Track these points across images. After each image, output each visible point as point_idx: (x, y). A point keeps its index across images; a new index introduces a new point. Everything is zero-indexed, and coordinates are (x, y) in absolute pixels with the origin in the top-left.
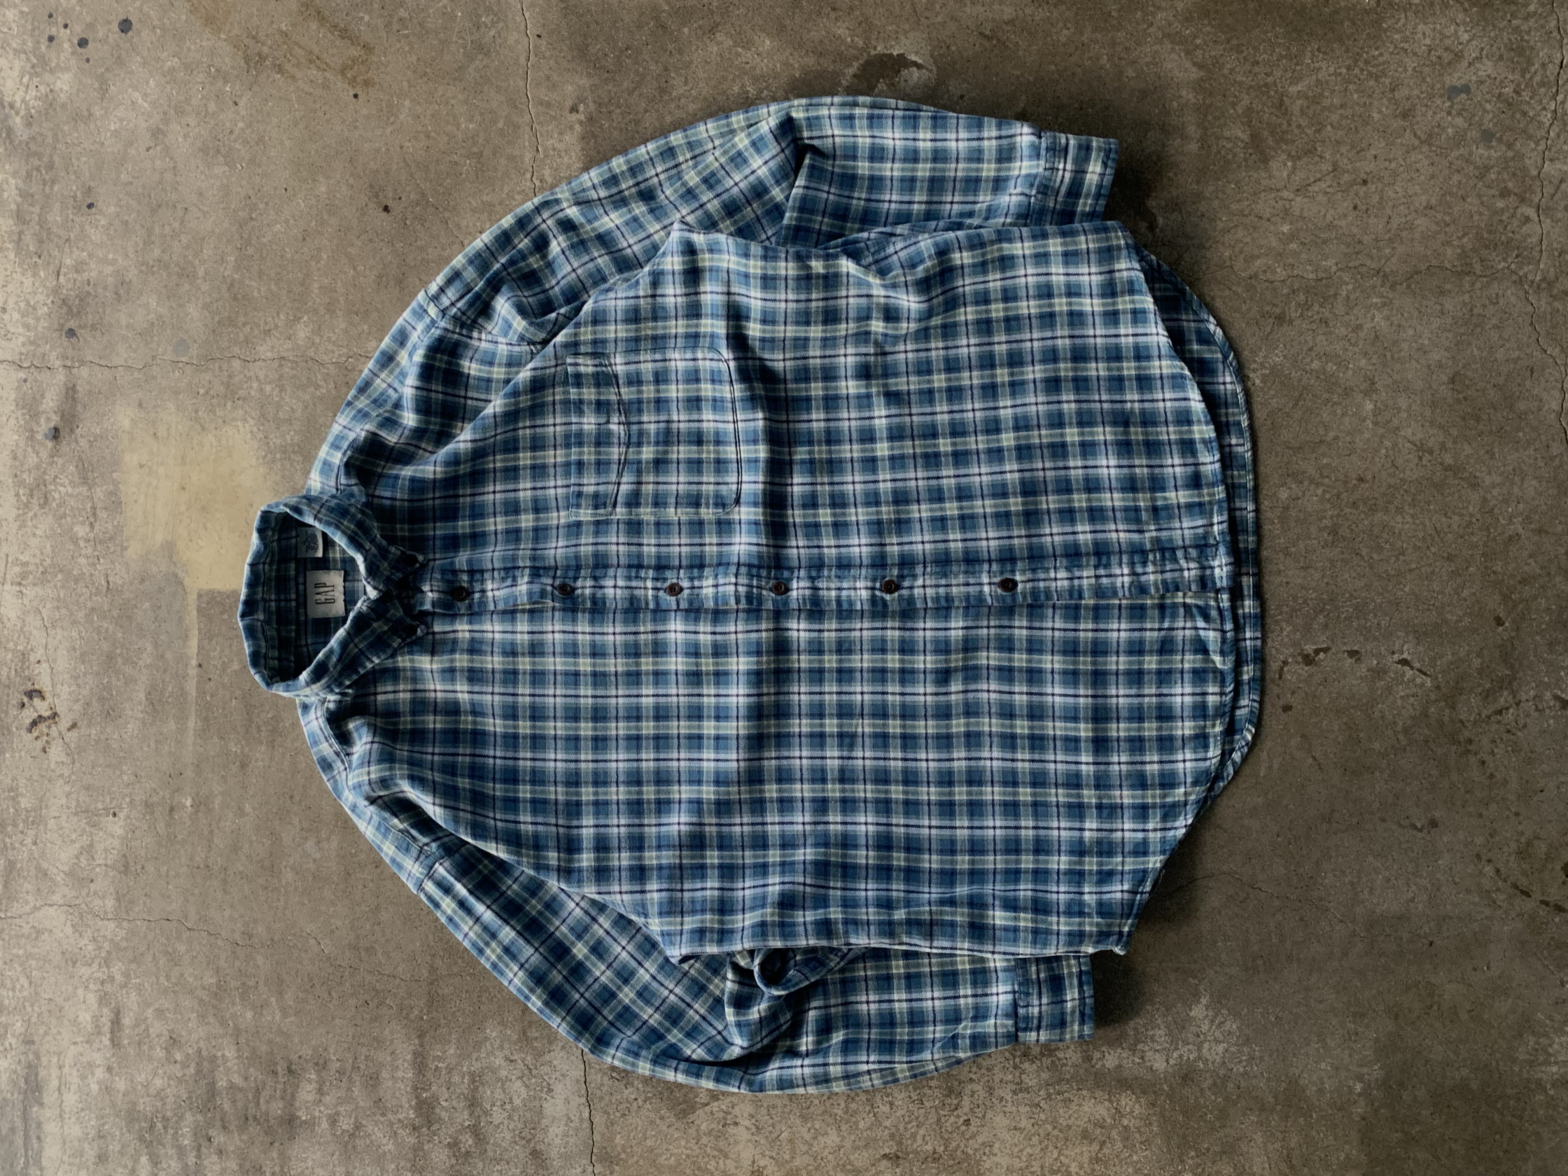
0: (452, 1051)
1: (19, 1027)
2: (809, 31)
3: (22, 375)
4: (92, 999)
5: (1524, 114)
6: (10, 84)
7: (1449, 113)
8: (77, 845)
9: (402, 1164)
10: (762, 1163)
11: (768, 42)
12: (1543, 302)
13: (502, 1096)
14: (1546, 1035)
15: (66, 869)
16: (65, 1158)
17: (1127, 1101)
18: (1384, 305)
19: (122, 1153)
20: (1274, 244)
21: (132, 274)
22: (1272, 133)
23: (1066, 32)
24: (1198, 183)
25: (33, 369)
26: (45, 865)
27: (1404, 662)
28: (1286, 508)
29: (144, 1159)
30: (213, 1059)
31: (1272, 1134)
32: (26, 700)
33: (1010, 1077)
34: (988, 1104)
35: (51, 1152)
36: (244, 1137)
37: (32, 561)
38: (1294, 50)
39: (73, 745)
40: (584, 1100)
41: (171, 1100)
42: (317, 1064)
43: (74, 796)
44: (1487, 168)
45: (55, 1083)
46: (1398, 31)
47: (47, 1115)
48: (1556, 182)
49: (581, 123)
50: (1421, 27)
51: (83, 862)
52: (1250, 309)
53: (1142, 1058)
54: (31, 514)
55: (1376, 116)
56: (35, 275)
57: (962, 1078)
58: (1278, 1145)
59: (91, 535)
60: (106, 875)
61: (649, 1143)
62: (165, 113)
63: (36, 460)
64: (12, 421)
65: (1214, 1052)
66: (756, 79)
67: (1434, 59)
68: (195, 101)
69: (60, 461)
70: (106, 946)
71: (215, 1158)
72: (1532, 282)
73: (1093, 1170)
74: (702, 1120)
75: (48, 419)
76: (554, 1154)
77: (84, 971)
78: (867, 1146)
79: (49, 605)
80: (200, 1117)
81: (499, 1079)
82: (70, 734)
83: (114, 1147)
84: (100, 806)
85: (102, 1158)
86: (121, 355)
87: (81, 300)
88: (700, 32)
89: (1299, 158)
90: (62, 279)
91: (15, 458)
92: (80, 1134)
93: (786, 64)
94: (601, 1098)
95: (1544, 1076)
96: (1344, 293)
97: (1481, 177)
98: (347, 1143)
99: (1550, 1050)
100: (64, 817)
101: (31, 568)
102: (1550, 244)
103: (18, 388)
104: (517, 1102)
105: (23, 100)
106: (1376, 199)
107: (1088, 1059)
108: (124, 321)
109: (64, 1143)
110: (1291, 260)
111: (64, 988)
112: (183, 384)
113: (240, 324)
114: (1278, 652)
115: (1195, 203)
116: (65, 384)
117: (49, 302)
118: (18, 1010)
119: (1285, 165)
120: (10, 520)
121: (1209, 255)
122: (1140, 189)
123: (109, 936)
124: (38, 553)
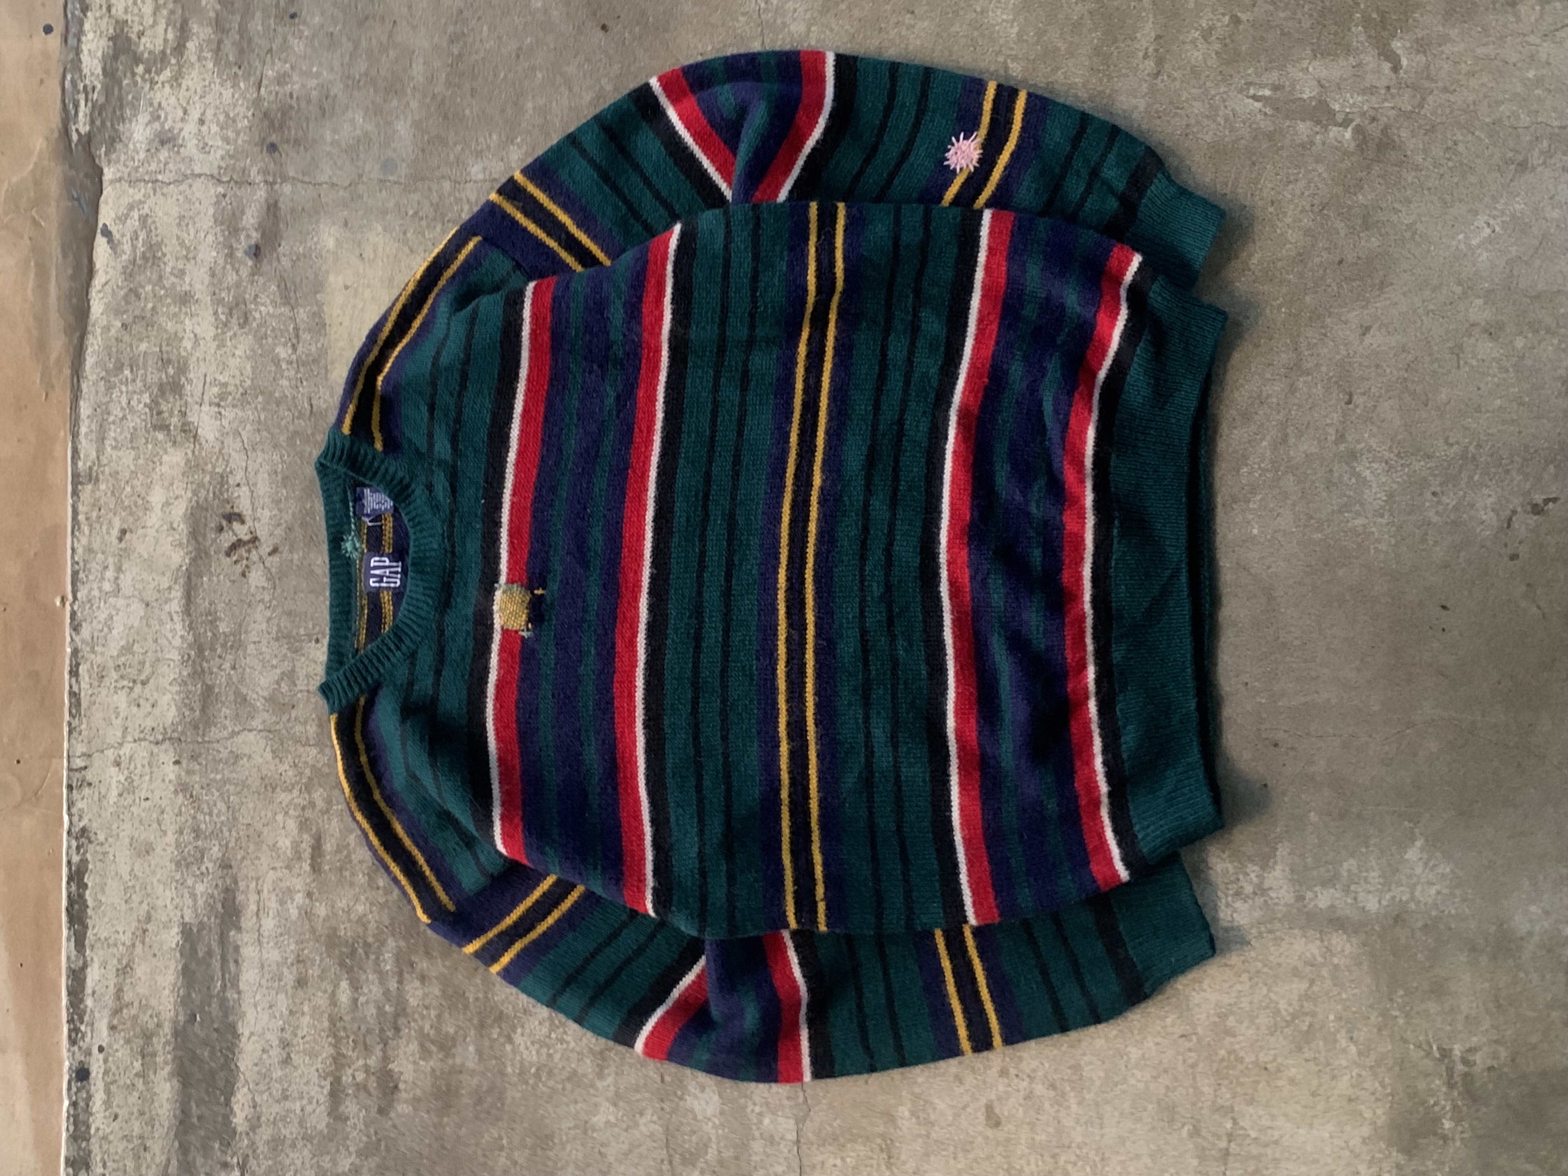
1: (216, 851)
3: (221, 190)
4: (292, 825)
8: (278, 671)
15: (266, 694)
16: (263, 982)
17: (1338, 941)
19: (321, 978)
20: (1519, 90)
21: (337, 89)
24: (1443, 25)
25: (232, 184)
26: (244, 690)
28: (1522, 357)
29: (344, 984)
31: (1481, 975)
32: (224, 523)
35: (249, 976)
36: (447, 963)
37: (232, 381)
39: (274, 570)
41: (372, 925)
43: (275, 621)
45: (253, 907)
47: (245, 939)
51: (284, 688)
52: (1492, 156)
53: (1355, 899)
54: (230, 333)
56: (235, 86)
58: (1487, 985)
59: (294, 357)
60: (308, 700)
63: (235, 278)
64: (210, 238)
65: (1428, 894)
69: (261, 280)
70: (308, 772)
71: (417, 983)
73: (1302, 1006)
75: (248, 236)
77: (284, 797)
79: (249, 427)
80: (402, 944)
82: (271, 558)
84: (302, 632)
85: (301, 983)
86: (326, 172)
87: (284, 114)
90: (263, 90)
91: (213, 275)
92: (279, 959)
100: (264, 642)
101: (230, 388)
103: (217, 203)
107: (1300, 898)
108: (328, 138)
109: (262, 967)
110: (1535, 107)
111: (263, 813)
112: (391, 204)
113: (451, 144)
114: (1508, 501)
115: (1440, 45)
116: (266, 200)
117: (250, 114)
118: (215, 834)
119: (1533, 9)
120: (208, 339)
121: (1452, 98)
122: (1384, 28)
123: (310, 763)
124: (238, 374)
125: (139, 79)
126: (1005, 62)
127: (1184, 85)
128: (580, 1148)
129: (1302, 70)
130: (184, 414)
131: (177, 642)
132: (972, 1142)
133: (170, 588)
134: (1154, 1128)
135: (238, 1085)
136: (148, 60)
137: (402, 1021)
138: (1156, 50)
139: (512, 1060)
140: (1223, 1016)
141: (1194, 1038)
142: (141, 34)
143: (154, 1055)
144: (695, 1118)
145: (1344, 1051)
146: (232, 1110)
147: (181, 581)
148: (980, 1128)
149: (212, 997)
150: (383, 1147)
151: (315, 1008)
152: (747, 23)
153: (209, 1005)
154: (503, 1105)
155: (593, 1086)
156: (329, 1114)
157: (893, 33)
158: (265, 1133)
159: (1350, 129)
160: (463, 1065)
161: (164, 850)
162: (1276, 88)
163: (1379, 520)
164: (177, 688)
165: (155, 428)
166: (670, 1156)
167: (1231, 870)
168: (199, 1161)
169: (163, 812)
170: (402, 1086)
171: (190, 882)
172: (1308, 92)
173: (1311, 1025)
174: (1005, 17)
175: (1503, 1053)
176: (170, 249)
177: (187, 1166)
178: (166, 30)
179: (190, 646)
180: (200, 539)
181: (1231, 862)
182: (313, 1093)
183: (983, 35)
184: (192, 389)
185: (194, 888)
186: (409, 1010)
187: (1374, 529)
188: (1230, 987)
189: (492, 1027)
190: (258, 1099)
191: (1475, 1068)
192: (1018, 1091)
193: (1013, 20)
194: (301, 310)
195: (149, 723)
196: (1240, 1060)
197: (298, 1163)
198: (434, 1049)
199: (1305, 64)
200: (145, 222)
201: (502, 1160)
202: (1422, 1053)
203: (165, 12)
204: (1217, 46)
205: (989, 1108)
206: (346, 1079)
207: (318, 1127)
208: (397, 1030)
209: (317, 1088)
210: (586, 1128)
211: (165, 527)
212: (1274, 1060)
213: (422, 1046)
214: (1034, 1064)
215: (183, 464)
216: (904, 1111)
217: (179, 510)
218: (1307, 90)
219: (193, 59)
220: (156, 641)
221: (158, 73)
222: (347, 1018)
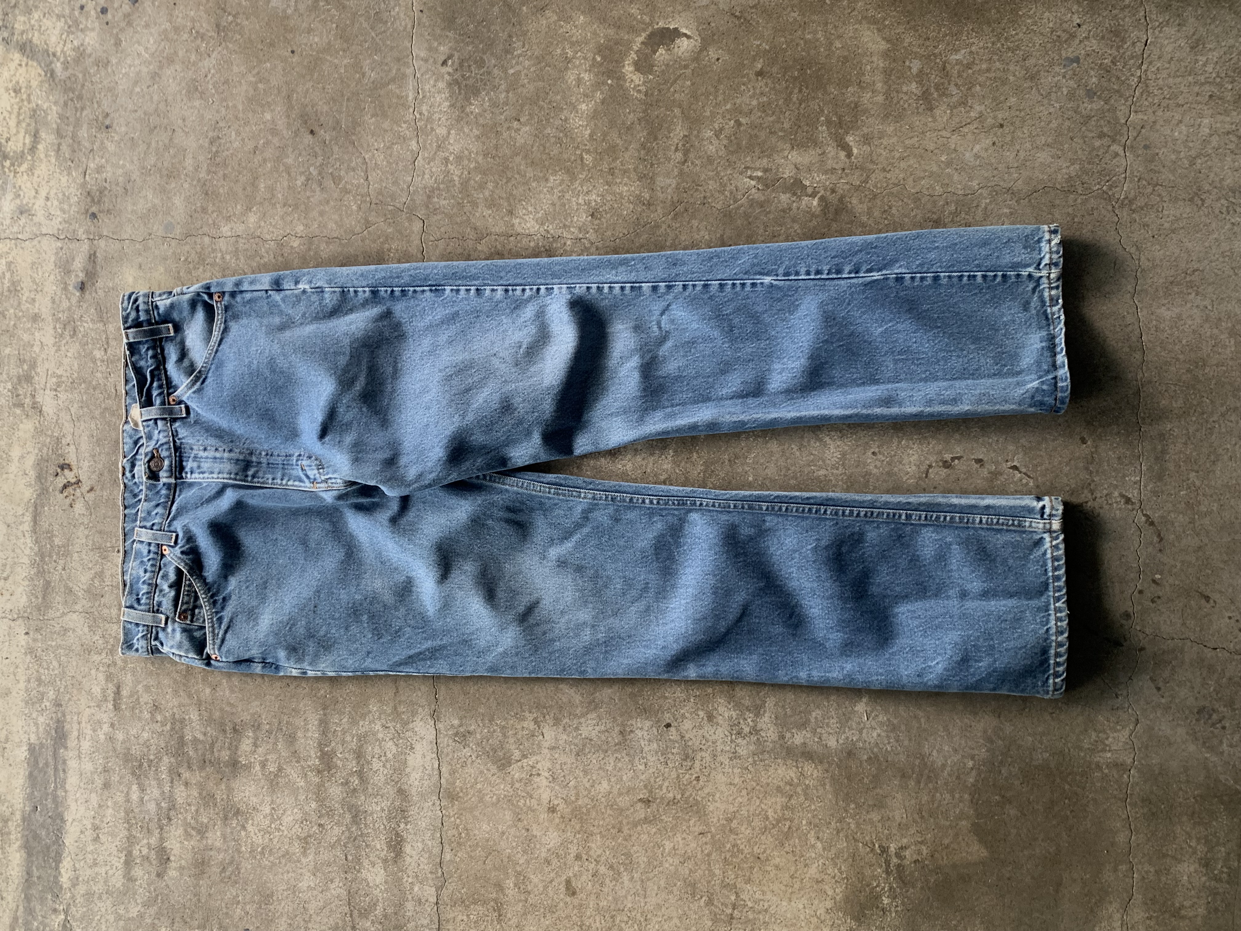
0: (345, 720)
1: (51, 694)
2: (611, 11)
3: (59, 244)
4: (101, 677)
5: (1118, 78)
6: (53, 39)
7: (1064, 77)
8: (93, 572)
9: (310, 796)
10: (556, 802)
11: (582, 18)
12: (1125, 214)
13: (379, 751)
14: (1104, 731)
15: (85, 587)
16: (82, 785)
17: (809, 768)
18: (1011, 213)
19: (120, 783)
20: (935, 170)
21: (135, 176)
22: (937, 89)
23: (793, 14)
24: (882, 124)
25: (66, 240)
26: (71, 585)
27: (1015, 468)
29: (135, 787)
30: (182, 721)
31: (909, 795)
32: (59, 470)
33: (728, 748)
34: (713, 766)
35: (72, 780)
36: (203, 774)
37: (65, 374)
38: (955, 29)
39: (90, 502)
40: (435, 755)
41: (153, 748)
42: (253, 726)
43: (91, 538)
44: (1089, 117)
45: (75, 733)
46: (1030, 17)
47: (70, 755)
48: (1139, 128)
49: (449, 74)
50: (1047, 14)
51: (97, 583)
52: (916, 215)
53: (820, 738)
54: (64, 342)
55: (1011, 78)
56: (69, 174)
57: (695, 748)
58: (913, 802)
59: (106, 357)
60: (112, 592)
61: (479, 786)
62: (160, 62)
63: (68, 304)
64: (52, 277)
65: (871, 736)
66: (572, 44)
67: (1055, 38)
68: (181, 53)
69: (85, 306)
70: (111, 641)
71: (183, 788)
72: (1118, 199)
73: (784, 814)
74: (516, 772)
75: (77, 276)
76: (413, 791)
77: (96, 658)
78: (628, 792)
79: (76, 405)
80: (173, 760)
81: (378, 740)
82: (88, 495)
83: (115, 778)
84: (108, 545)
85: (106, 785)
86: (128, 232)
87: (101, 193)
88: (534, 10)
89: (955, 107)
90: (87, 176)
91: (53, 302)
92: (92, 769)
93: (595, 33)
94: (448, 754)
95: (1102, 761)
96: (983, 205)
97: (1084, 123)
98: (273, 780)
99: (1107, 742)
100: (84, 552)
101: (64, 379)
102: (1132, 172)
103: (57, 253)
104: (390, 755)
105: (62, 51)
106: (1008, 138)
107: (782, 737)
108: (130, 208)
109: (81, 775)
110: (946, 181)
111: (82, 669)
112: (170, 253)
113: (210, 212)
114: (926, 459)
115: (880, 138)
116: (89, 251)
117: (78, 193)
118: (52, 683)
119: (945, 112)
120: (50, 345)
121: (889, 176)
122: (841, 128)
123: (113, 635)
124: (69, 369)
125: (7, 170)
126: (581, 155)
127: (703, 169)
128: (290, 903)
129: (784, 158)
130: (33, 396)
131: (27, 551)
132: (556, 906)
133: (23, 514)
134: (681, 899)
135: (65, 855)
136: (13, 157)
137: (172, 813)
138: (684, 145)
139: (246, 842)
140: (730, 820)
141: (709, 835)
142: (8, 140)
143: (9, 833)
144: (368, 885)
145: (813, 846)
146: (60, 873)
147: (31, 510)
148: (562, 896)
149: (48, 794)
150: (159, 901)
151: (115, 803)
152: (408, 128)
153: (46, 800)
154: (239, 873)
155: (299, 861)
156: (124, 877)
157: (505, 135)
158: (81, 889)
159: (816, 199)
160: (213, 845)
161: (18, 693)
162: (765, 170)
163: (835, 471)
164: (27, 583)
165: (14, 405)
166: (351, 911)
167: (734, 717)
168: (38, 907)
169: (17, 667)
170: (172, 858)
171: (34, 715)
172: (788, 173)
173: (790, 828)
174: (581, 123)
175: (925, 850)
176: (26, 284)
177: (30, 911)
178: (24, 137)
179: (36, 554)
180: (43, 481)
181: (734, 710)
182: (113, 862)
183: (566, 136)
184: (39, 380)
185: (36, 719)
186: (177, 806)
187: (832, 478)
188: (734, 799)
189: (232, 819)
190: (77, 866)
191: (905, 861)
192: (588, 870)
193: (587, 125)
194: (110, 326)
195: (9, 606)
196: (741, 851)
197: (103, 910)
198: (194, 833)
199: (786, 153)
200: (10, 266)
201: (239, 910)
202: (868, 849)
203: (24, 125)
204: (725, 142)
205: (568, 882)
206: (136, 853)
207: (117, 886)
208: (170, 819)
209: (116, 859)
210: (294, 889)
211: (21, 473)
212: (764, 852)
213: (186, 831)
214: (599, 852)
215: (32, 430)
216: (510, 883)
217: (30, 461)
218: (787, 171)
219: (42, 156)
220: (13, 551)
221: (19, 166)
222: (136, 810)
